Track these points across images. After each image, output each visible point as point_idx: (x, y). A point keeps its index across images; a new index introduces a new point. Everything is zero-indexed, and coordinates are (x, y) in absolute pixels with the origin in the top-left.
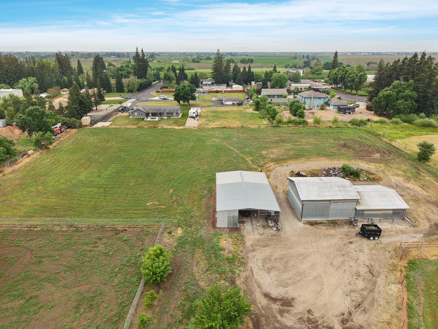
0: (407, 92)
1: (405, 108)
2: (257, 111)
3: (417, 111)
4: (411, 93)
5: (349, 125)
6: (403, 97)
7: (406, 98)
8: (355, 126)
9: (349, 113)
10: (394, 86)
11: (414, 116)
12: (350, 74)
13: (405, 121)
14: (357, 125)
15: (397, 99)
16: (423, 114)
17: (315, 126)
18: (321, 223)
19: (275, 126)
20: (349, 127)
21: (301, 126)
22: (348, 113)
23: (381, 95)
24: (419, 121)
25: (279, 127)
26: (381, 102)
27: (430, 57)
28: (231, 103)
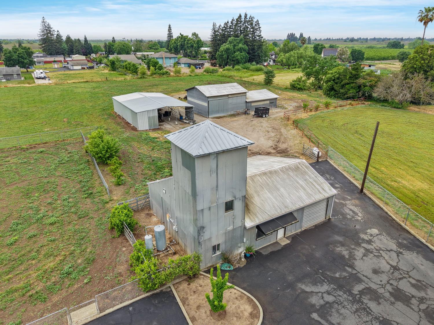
0: (240, 45)
1: (241, 58)
2: (113, 71)
3: (250, 61)
4: (243, 46)
5: (205, 73)
6: (238, 50)
7: (240, 50)
8: (210, 74)
9: (200, 68)
10: (229, 41)
11: (248, 65)
12: (188, 40)
13: (244, 68)
14: (211, 72)
15: (235, 52)
16: (254, 63)
17: (177, 76)
18: (224, 117)
19: (141, 78)
20: (205, 75)
21: (164, 76)
22: (198, 68)
23: (222, 49)
24: (253, 67)
25: (145, 78)
26: (223, 55)
27: (251, 16)
28: (79, 67)
